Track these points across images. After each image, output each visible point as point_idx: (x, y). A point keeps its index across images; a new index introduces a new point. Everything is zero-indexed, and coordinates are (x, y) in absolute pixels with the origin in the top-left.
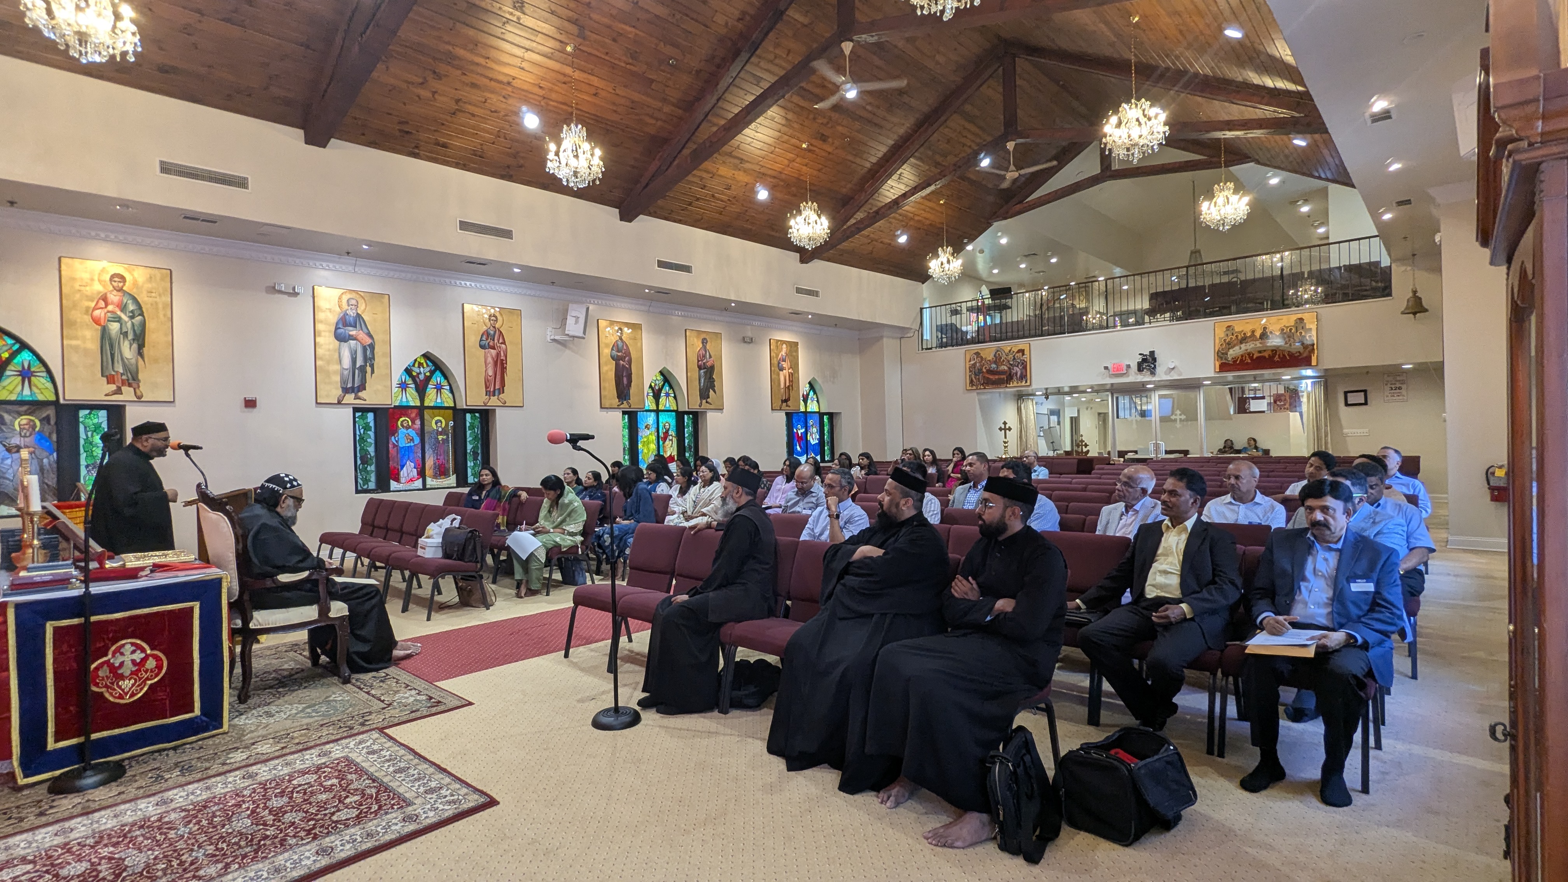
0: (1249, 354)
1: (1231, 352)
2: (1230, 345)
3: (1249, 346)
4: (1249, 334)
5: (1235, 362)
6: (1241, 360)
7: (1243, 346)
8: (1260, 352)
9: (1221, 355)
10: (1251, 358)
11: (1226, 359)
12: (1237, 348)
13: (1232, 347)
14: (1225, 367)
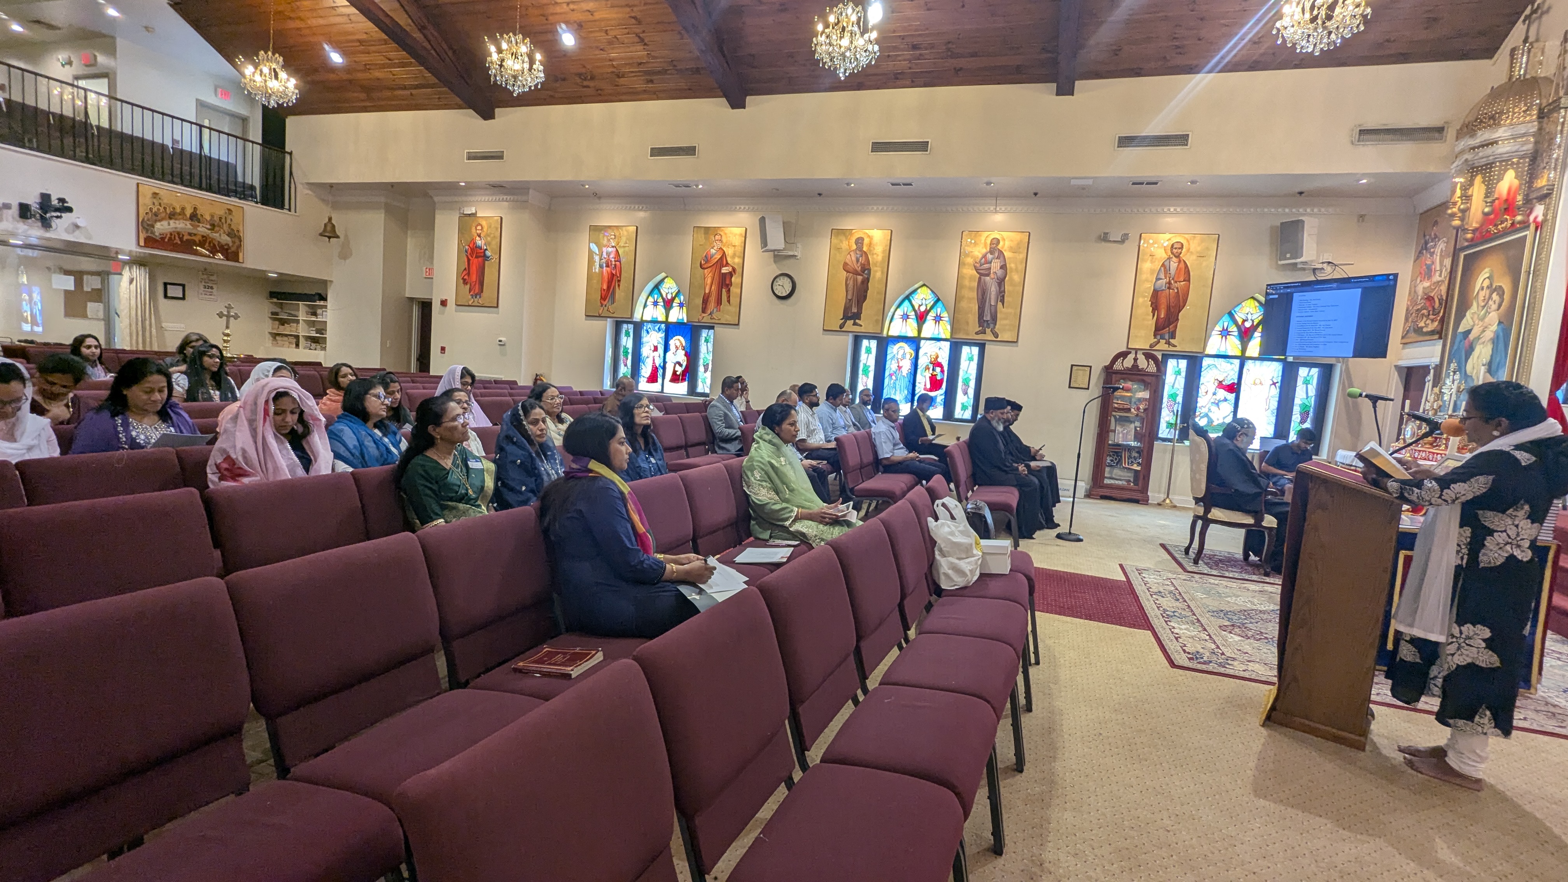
0: (179, 233)
1: (158, 225)
2: (156, 217)
3: (182, 225)
4: (178, 210)
5: (163, 239)
6: (170, 239)
7: (172, 222)
8: (190, 234)
9: (144, 225)
10: (181, 239)
11: (153, 233)
12: (165, 223)
13: (160, 221)
14: (151, 242)
